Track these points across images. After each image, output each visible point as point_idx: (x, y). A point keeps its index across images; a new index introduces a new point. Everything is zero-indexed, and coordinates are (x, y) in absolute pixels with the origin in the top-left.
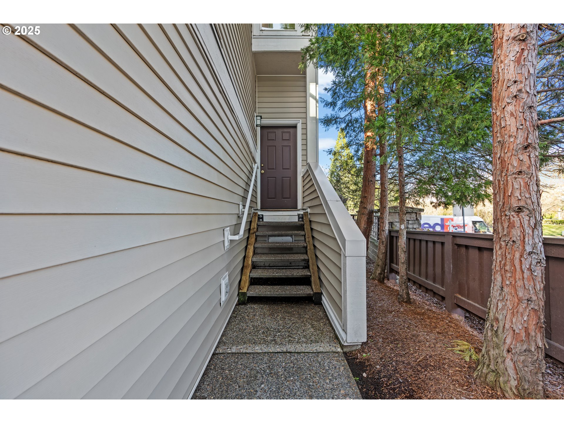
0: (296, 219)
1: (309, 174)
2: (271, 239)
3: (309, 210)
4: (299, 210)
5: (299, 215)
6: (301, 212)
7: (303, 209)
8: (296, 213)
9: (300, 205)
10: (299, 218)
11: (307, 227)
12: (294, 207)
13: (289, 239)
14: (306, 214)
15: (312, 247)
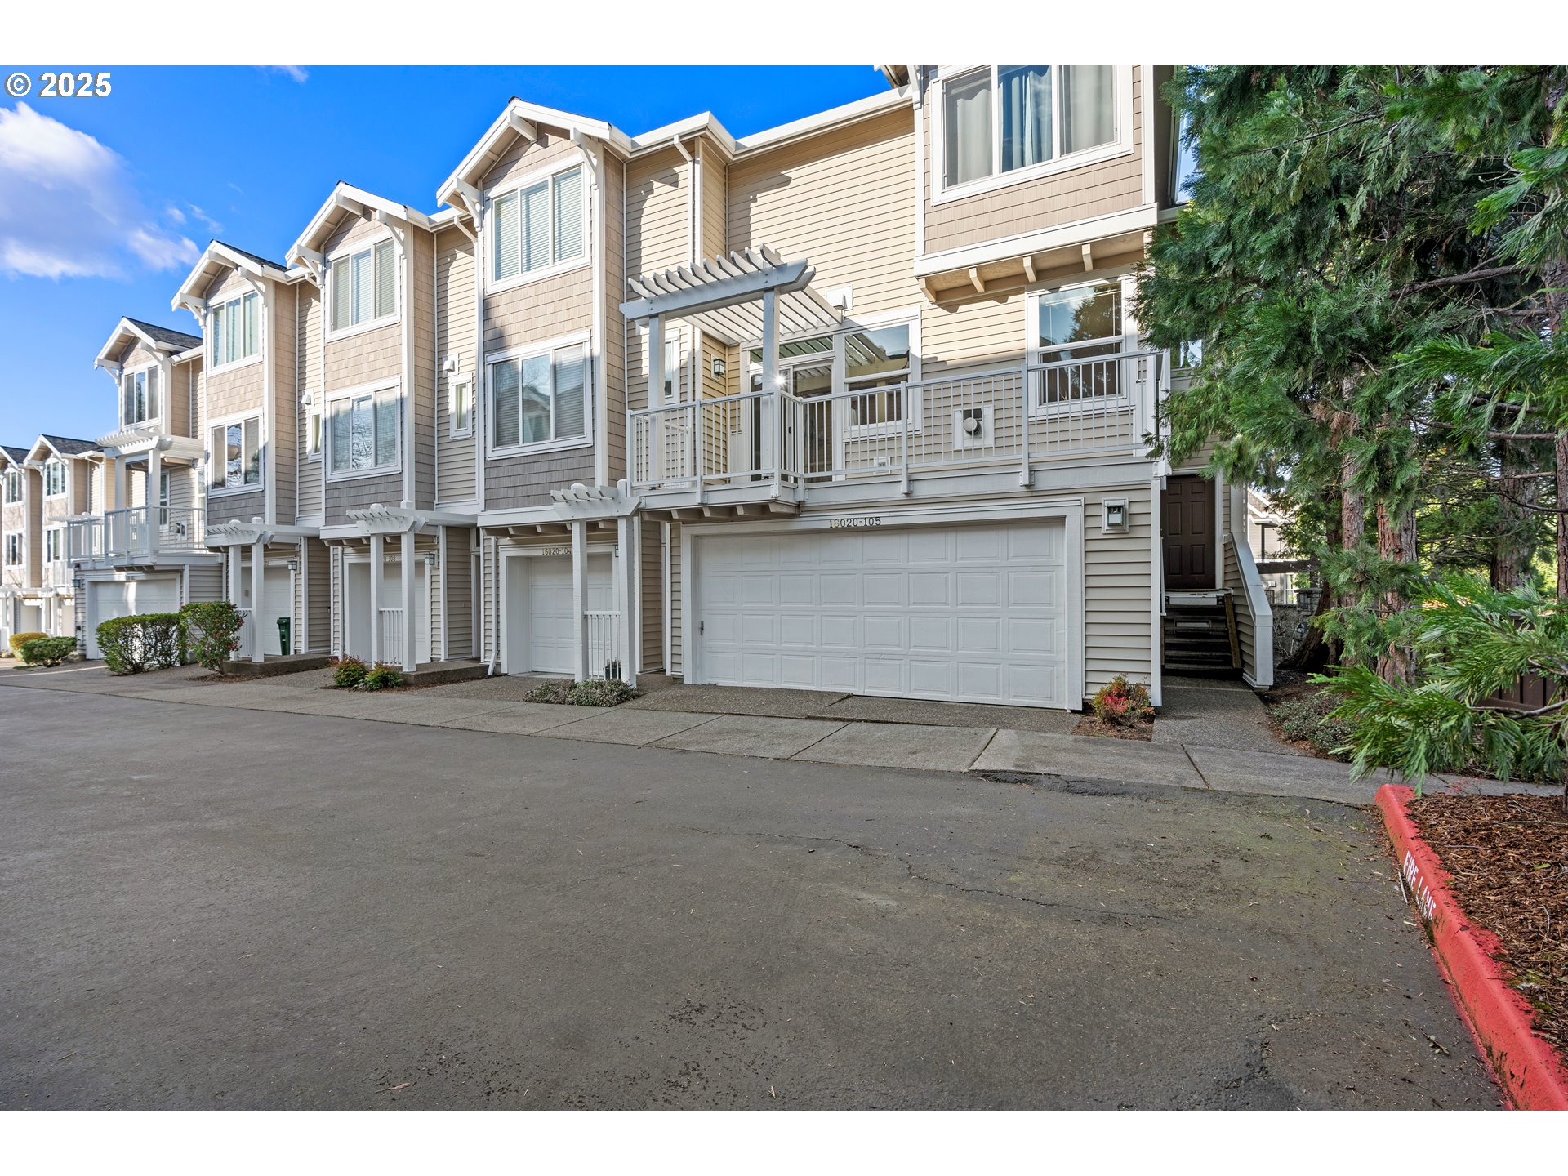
0: (1214, 602)
1: (1230, 548)
2: (1179, 625)
3: (1232, 592)
4: (1218, 590)
5: (1218, 597)
6: (1222, 594)
7: (1225, 590)
8: (1214, 595)
9: (1219, 583)
10: (1218, 601)
11: (1229, 611)
12: (1210, 585)
13: (1205, 625)
14: (1228, 596)
15: (1235, 632)
